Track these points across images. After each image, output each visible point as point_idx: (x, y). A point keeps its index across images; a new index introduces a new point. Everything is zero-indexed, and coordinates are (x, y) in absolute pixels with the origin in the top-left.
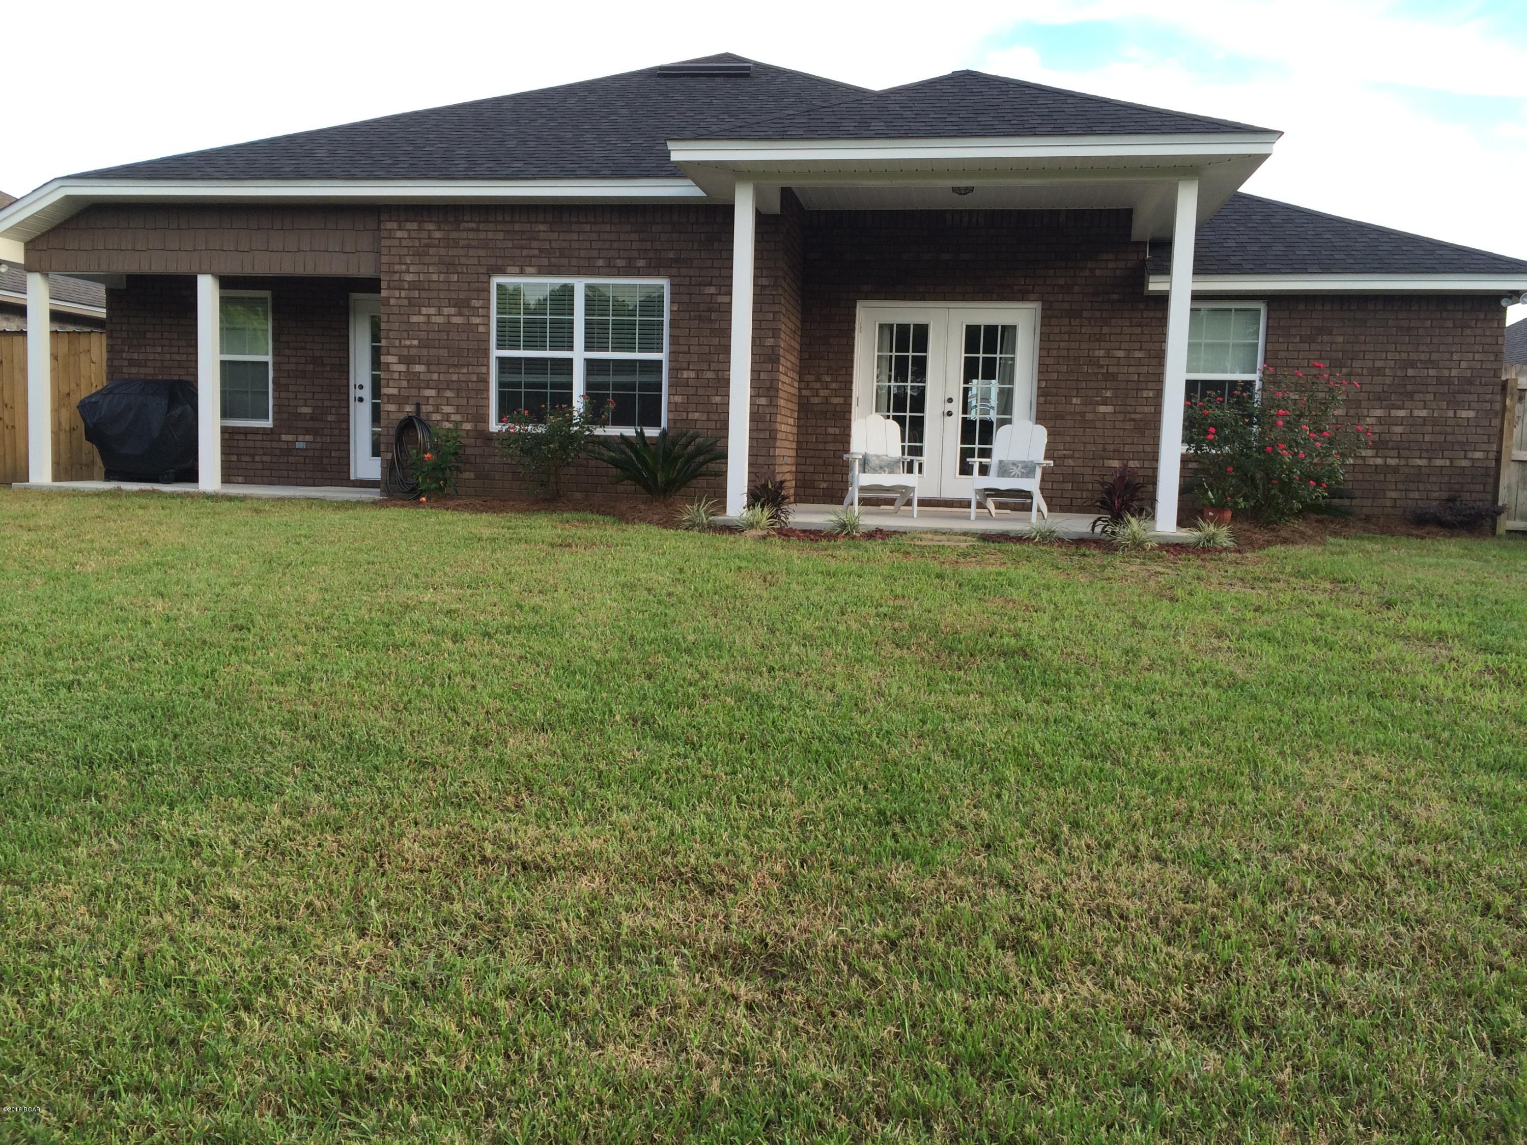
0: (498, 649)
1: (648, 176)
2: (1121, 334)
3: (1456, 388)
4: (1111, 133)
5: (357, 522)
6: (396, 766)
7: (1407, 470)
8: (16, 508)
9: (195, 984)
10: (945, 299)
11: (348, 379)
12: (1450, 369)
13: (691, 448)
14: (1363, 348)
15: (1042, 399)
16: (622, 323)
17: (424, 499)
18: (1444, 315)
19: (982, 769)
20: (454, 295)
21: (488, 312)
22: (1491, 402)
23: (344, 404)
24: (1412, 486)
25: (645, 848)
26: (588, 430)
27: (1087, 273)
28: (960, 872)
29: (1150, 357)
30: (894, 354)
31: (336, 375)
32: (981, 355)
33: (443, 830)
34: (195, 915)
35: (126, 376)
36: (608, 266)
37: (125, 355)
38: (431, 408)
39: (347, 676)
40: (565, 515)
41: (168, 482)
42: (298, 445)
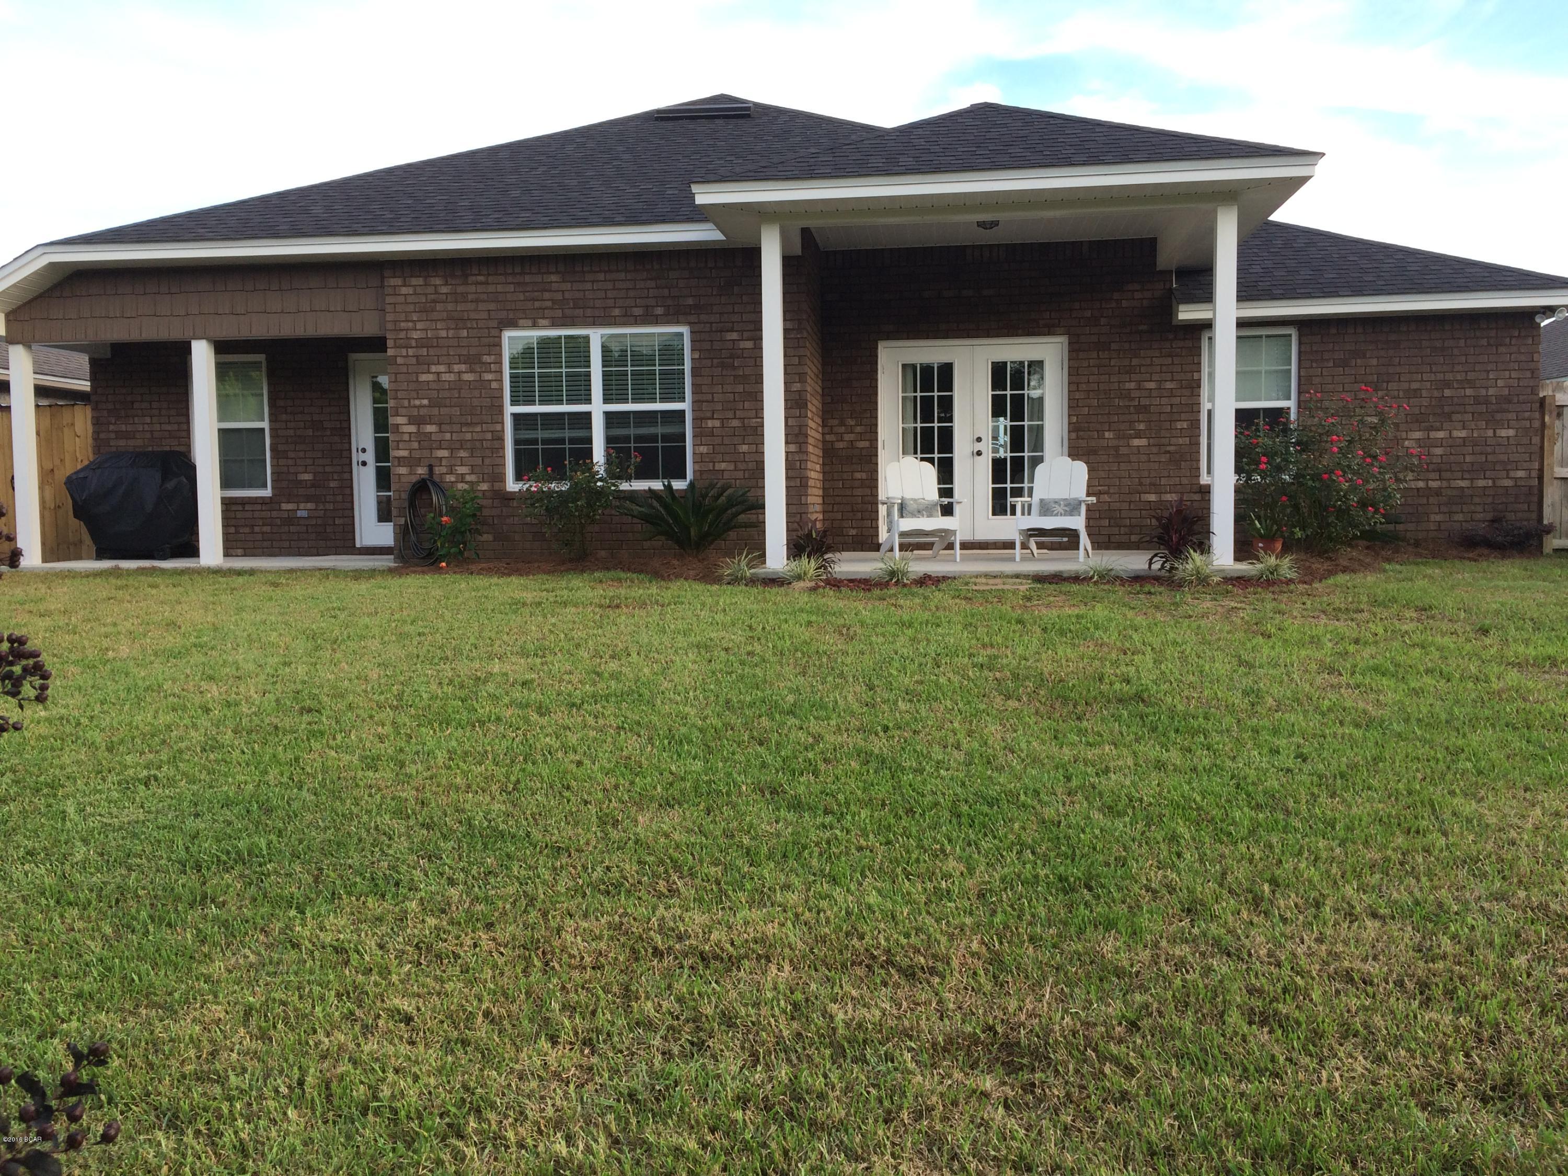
0: (591, 720)
1: (664, 221)
2: (1151, 365)
3: (1493, 407)
4: (1149, 160)
5: (386, 591)
6: (528, 852)
7: (1449, 492)
8: (19, 592)
9: (395, 1111)
10: (969, 336)
11: (350, 443)
12: (1487, 388)
13: (722, 499)
14: (1398, 370)
15: (1074, 435)
16: (641, 373)
17: (444, 564)
18: (1478, 334)
19: (1148, 825)
20: (464, 352)
21: (501, 368)
22: (1530, 420)
23: (346, 469)
24: (1454, 508)
25: (827, 930)
26: (614, 485)
27: (1114, 305)
28: (1173, 941)
29: (1182, 388)
30: (919, 394)
31: (336, 439)
32: (1008, 392)
33: (603, 921)
34: (367, 1030)
35: (114, 449)
36: (625, 315)
37: (111, 427)
38: (444, 470)
39: (441, 757)
40: (596, 574)
41: (164, 558)
42: (299, 514)
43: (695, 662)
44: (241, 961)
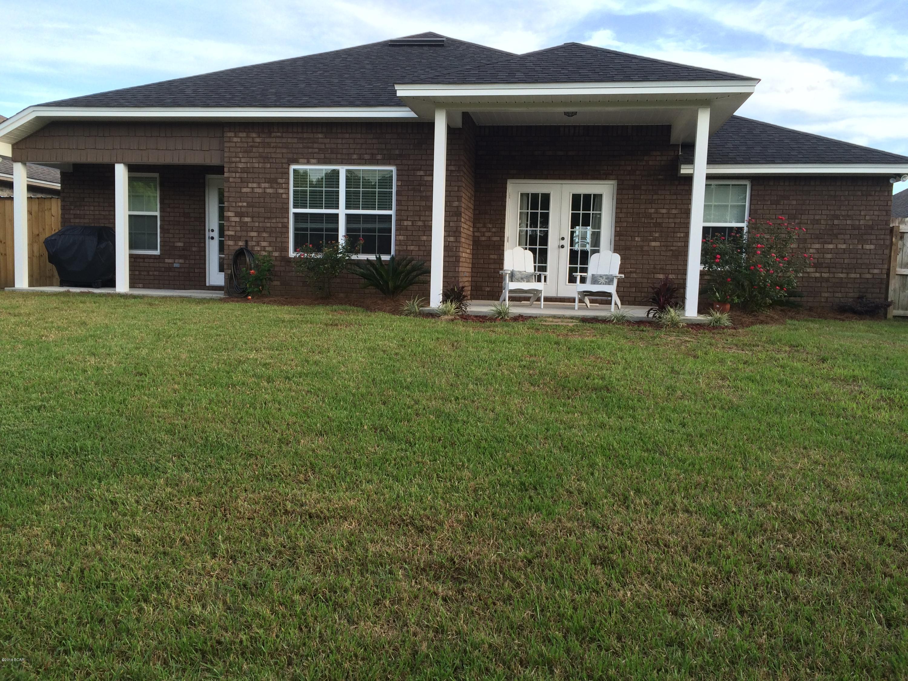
0: (294, 387)
1: (383, 105)
2: (664, 199)
3: (863, 232)
4: (658, 80)
5: (210, 311)
6: (234, 456)
7: (834, 280)
8: (7, 303)
9: (114, 586)
10: (560, 178)
11: (205, 226)
12: (859, 220)
13: (409, 267)
14: (808, 208)
15: (617, 238)
16: (367, 193)
17: (250, 297)
18: (856, 188)
19: (582, 458)
20: (268, 176)
21: (288, 186)
22: (884, 240)
23: (202, 241)
24: (836, 290)
25: (382, 505)
26: (348, 256)
27: (644, 163)
28: (570, 519)
29: (681, 213)
30: (529, 211)
31: (197, 223)
32: (581, 212)
33: (262, 494)
34: (114, 545)
35: (73, 224)
36: (360, 159)
37: (71, 212)
38: (254, 243)
39: (204, 403)
40: (334, 307)
41: (97, 287)
42: (176, 265)
43: (364, 357)
44: (60, 505)
